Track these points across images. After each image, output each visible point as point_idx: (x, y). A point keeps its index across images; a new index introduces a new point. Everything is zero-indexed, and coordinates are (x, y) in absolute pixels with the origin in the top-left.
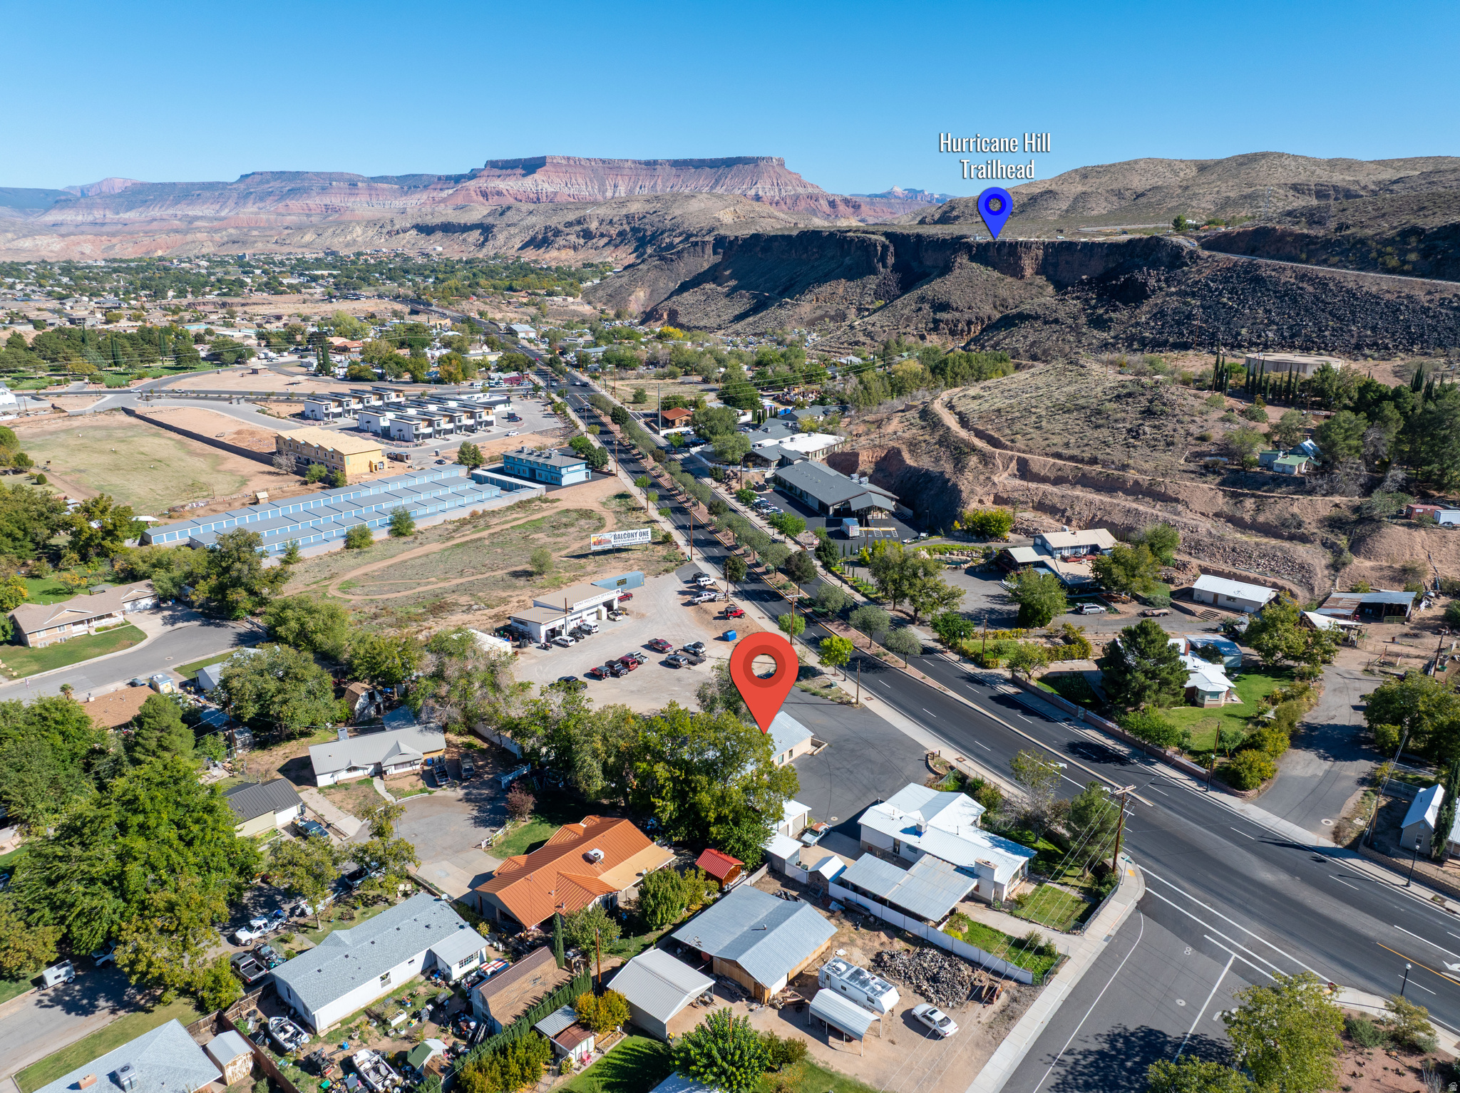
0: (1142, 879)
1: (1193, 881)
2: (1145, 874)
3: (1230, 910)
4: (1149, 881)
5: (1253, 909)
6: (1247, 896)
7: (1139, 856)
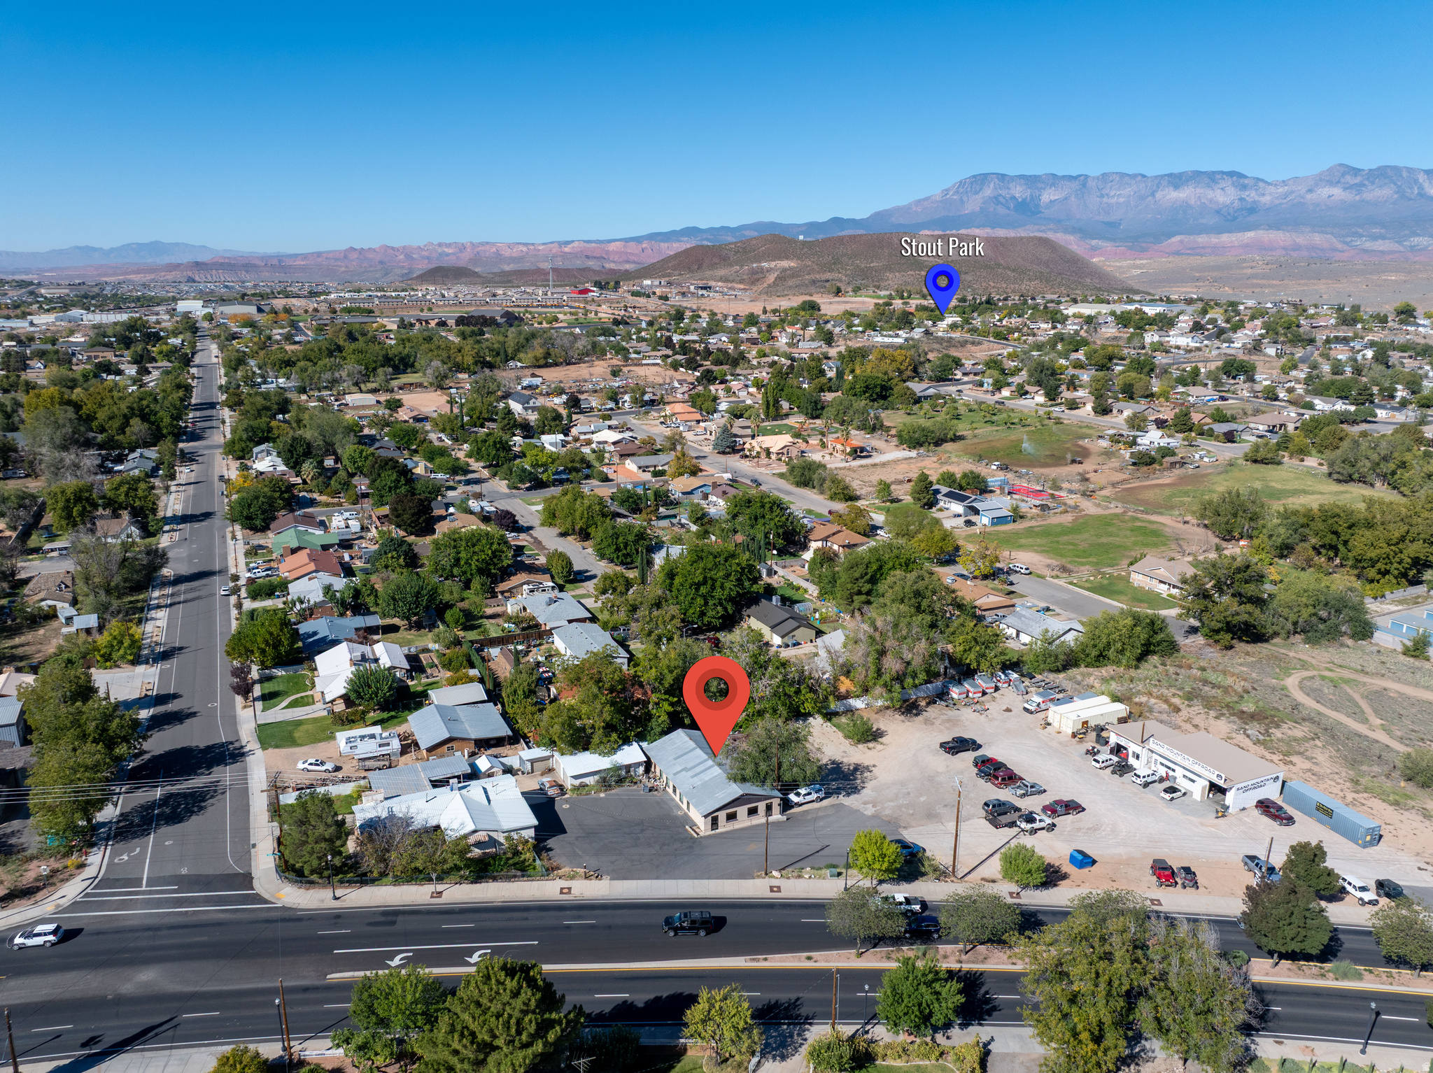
0: (266, 896)
1: (219, 924)
2: (266, 902)
3: (167, 920)
4: (258, 899)
5: (146, 934)
6: (158, 943)
7: (287, 914)
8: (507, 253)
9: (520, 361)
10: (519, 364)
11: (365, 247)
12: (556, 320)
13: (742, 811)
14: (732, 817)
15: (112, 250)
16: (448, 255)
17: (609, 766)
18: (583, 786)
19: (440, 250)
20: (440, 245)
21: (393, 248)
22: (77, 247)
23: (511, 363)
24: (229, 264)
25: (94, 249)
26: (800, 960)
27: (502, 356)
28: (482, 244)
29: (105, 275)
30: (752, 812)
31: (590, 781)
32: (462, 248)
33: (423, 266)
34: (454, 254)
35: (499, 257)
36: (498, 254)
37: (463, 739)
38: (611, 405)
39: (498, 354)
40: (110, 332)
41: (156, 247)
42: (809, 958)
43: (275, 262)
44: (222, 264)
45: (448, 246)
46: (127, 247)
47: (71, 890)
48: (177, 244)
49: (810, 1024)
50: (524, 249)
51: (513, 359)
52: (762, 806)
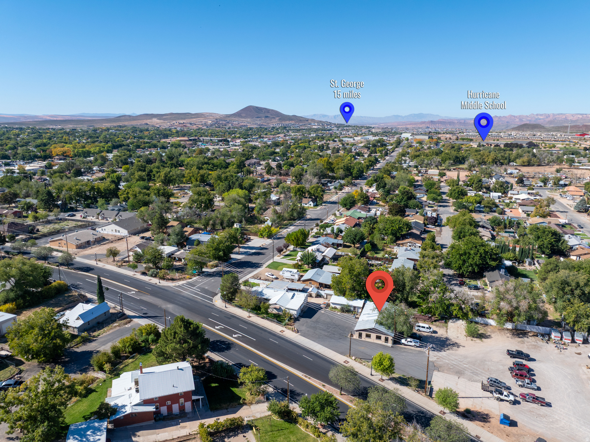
0: (213, 300)
1: (196, 302)
4: (211, 300)
8: (570, 118)
9: (516, 163)
10: (515, 164)
11: (502, 116)
12: (554, 147)
13: (373, 335)
14: (368, 336)
15: (405, 116)
16: (540, 119)
17: (346, 304)
18: (335, 308)
19: (536, 117)
20: (537, 115)
21: (514, 116)
22: (394, 116)
23: (511, 164)
24: (444, 122)
25: (399, 116)
26: (320, 385)
27: (508, 160)
28: (559, 114)
29: (400, 125)
30: (379, 338)
31: (339, 307)
32: (549, 116)
33: (518, 123)
34: (543, 119)
35: (566, 120)
36: (566, 119)
37: (315, 281)
38: (542, 184)
39: (506, 159)
40: (371, 143)
41: (420, 115)
42: (324, 386)
43: (463, 121)
44: (441, 122)
45: (541, 115)
46: (410, 115)
47: (181, 283)
48: (428, 114)
49: (295, 402)
50: (581, 117)
51: (513, 161)
52: (383, 337)
